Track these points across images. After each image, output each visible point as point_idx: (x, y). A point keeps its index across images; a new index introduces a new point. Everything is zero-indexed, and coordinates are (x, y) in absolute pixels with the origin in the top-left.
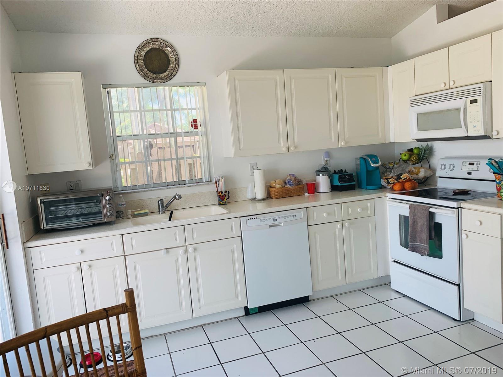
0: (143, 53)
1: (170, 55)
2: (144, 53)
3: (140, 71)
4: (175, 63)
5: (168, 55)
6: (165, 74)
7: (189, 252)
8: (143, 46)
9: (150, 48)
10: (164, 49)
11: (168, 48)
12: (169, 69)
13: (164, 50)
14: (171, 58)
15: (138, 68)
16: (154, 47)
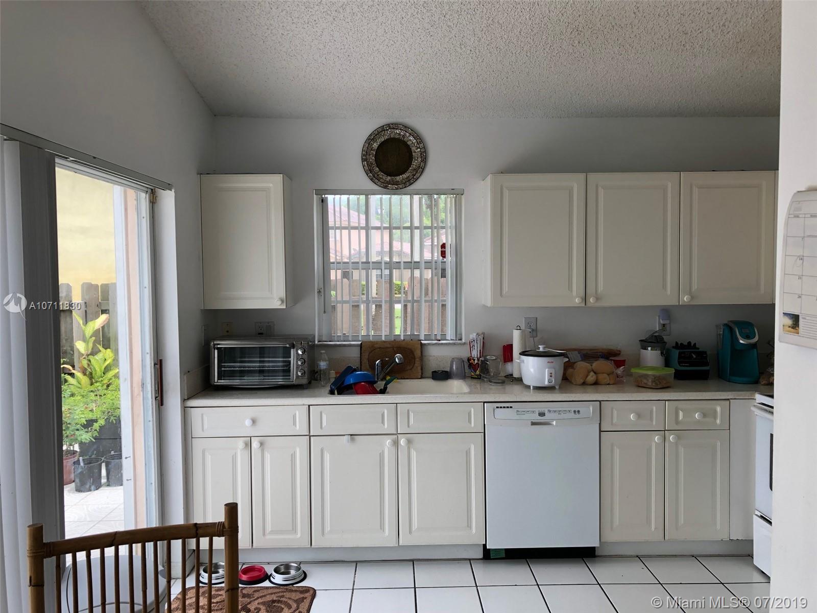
0: (375, 145)
1: (413, 149)
2: (377, 146)
3: (369, 171)
4: (420, 160)
5: (411, 149)
6: (405, 176)
7: (401, 444)
8: (376, 135)
9: (386, 137)
10: (406, 139)
11: (411, 138)
12: (411, 169)
13: (406, 141)
14: (415, 152)
15: (366, 168)
16: (392, 137)
